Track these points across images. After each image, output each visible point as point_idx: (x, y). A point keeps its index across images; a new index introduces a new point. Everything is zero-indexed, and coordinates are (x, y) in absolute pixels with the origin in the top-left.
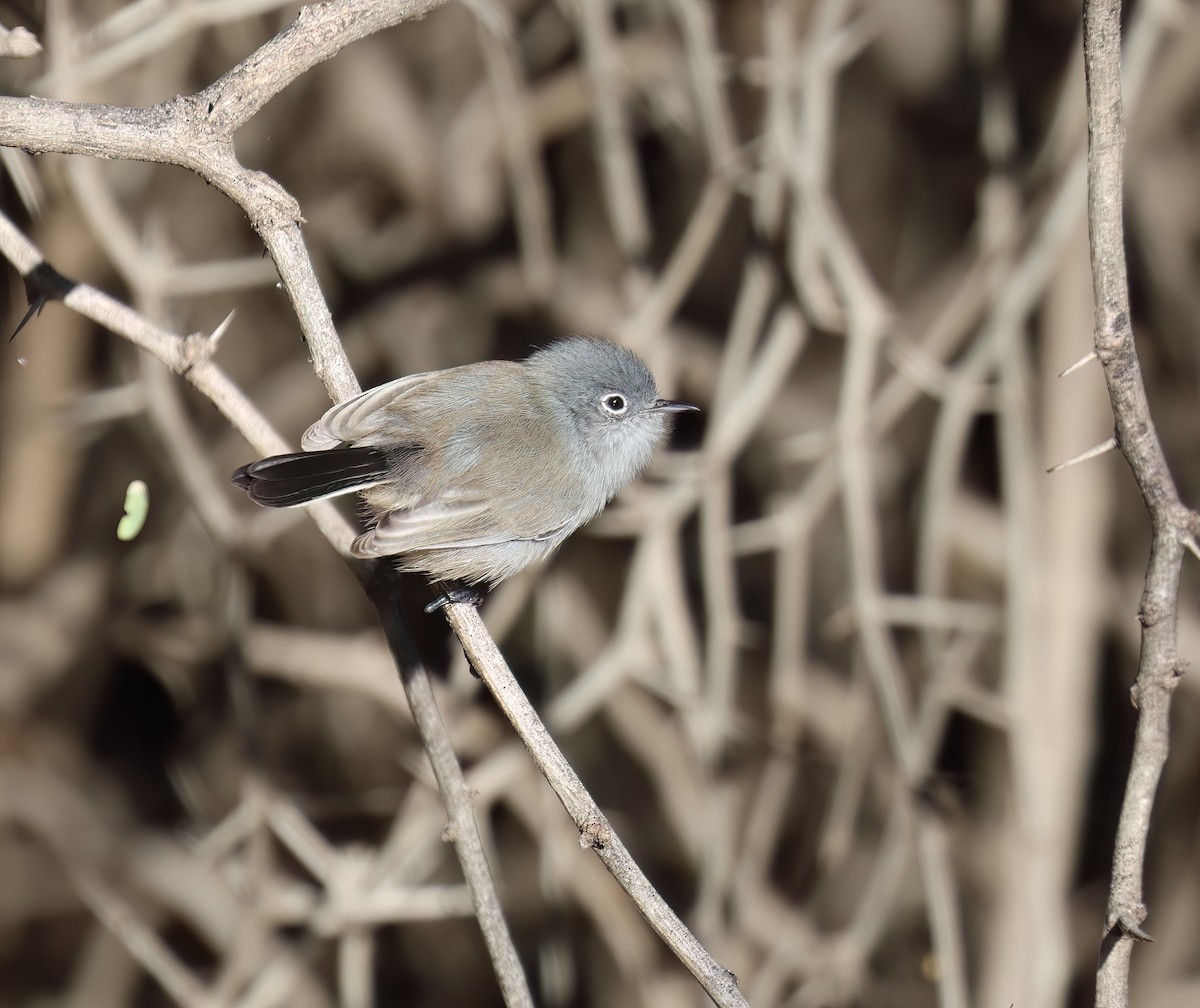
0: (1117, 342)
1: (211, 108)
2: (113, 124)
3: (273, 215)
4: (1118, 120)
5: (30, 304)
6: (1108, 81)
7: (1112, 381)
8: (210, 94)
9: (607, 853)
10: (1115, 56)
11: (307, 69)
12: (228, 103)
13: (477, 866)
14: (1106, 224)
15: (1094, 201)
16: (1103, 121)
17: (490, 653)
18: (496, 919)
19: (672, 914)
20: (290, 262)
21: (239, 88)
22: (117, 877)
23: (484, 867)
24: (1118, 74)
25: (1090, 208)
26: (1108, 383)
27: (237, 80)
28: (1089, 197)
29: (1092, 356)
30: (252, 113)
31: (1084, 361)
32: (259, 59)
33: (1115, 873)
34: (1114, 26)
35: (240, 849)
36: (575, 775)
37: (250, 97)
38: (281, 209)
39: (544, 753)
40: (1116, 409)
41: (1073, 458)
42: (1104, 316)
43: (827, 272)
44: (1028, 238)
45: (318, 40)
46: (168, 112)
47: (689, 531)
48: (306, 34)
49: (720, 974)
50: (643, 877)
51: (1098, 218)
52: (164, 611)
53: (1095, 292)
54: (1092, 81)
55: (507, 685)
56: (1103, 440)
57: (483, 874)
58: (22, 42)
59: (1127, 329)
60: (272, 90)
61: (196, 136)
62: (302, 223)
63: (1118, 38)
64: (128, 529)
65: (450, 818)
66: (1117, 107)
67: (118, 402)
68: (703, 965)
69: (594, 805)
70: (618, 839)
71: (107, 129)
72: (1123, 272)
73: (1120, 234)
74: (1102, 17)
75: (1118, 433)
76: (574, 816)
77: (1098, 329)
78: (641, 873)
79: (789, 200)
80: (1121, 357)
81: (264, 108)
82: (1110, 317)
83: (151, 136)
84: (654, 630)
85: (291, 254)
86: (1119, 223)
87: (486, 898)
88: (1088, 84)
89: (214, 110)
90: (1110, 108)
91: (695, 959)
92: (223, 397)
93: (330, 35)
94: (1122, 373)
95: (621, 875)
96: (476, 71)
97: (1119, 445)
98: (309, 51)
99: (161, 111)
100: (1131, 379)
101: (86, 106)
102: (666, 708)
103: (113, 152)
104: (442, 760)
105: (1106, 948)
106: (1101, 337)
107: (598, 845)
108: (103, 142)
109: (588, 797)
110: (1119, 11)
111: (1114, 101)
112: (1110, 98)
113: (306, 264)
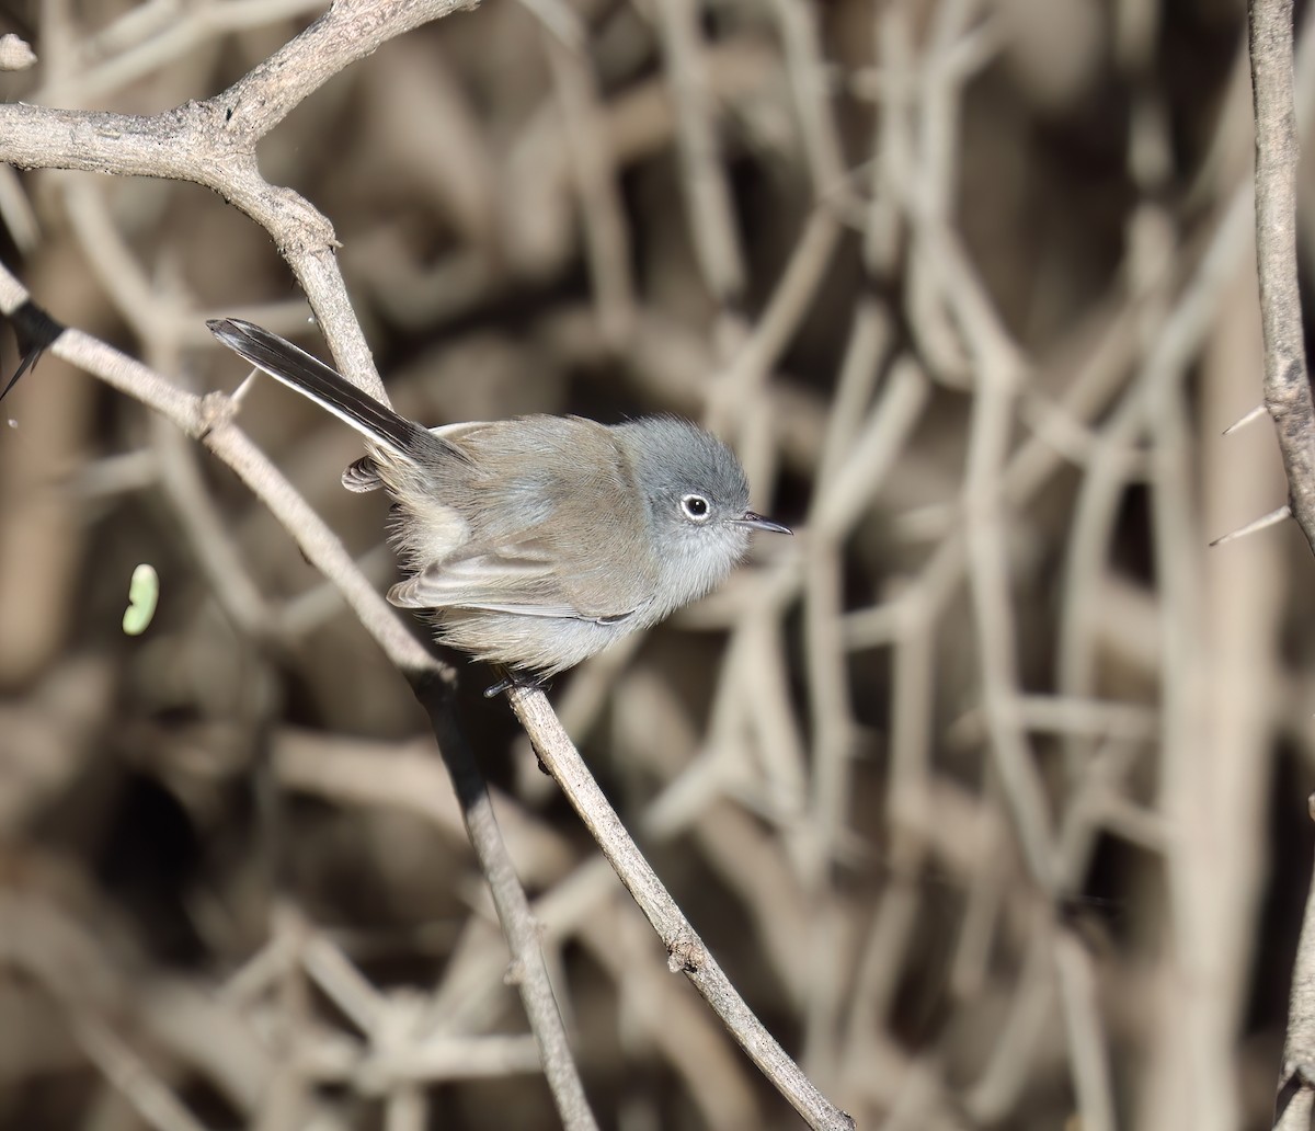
0: (1290, 394)
1: (229, 115)
2: (116, 134)
3: (303, 238)
4: (1290, 135)
5: (22, 358)
6: (1278, 89)
7: (1285, 439)
8: (229, 99)
9: (699, 977)
10: (1286, 61)
11: (341, 68)
12: (249, 108)
13: (544, 1013)
14: (1277, 257)
15: (1262, 229)
16: (1272, 136)
17: (561, 745)
18: (567, 1075)
19: (777, 1047)
20: (324, 293)
21: (262, 91)
22: (128, 1027)
23: (554, 1014)
24: (1290, 82)
25: (1258, 238)
26: (1280, 442)
27: (260, 82)
28: (1257, 225)
29: (1261, 410)
30: (277, 120)
31: (1252, 416)
32: (285, 57)
33: (1292, 1014)
34: (1284, 26)
35: (269, 994)
36: (662, 887)
37: (275, 101)
38: (311, 232)
39: (626, 861)
40: (1289, 472)
41: (1241, 529)
42: (1275, 364)
43: (952, 318)
44: (1185, 275)
45: (354, 35)
46: (179, 120)
47: (792, 623)
48: (340, 28)
49: (834, 1117)
50: (744, 1005)
51: (1267, 249)
52: (181, 716)
53: (1265, 336)
54: (1259, 89)
55: (582, 782)
56: (1277, 508)
57: (553, 1022)
58: (13, 52)
59: (1303, 379)
60: (301, 93)
61: (212, 146)
62: (337, 247)
63: (1290, 39)
64: (135, 621)
65: (514, 957)
66: (1288, 119)
67: (127, 471)
68: (814, 1106)
69: (684, 922)
70: (713, 960)
71: (109, 140)
72: (1296, 313)
73: (1293, 267)
74: (1271, 17)
75: (1293, 501)
76: (661, 933)
77: (1269, 378)
78: (740, 999)
79: (906, 235)
80: (1296, 411)
81: (291, 113)
82: (1282, 364)
83: (160, 148)
84: (750, 735)
85: (324, 284)
86: (1292, 255)
87: (556, 1050)
88: (1255, 93)
89: (233, 117)
90: (1281, 121)
91: (805, 1100)
92: (247, 465)
93: (368, 28)
94: (1296, 430)
95: (717, 1003)
96: (541, 83)
97: (1294, 514)
98: (343, 47)
99: (171, 118)
100: (1308, 437)
101: (84, 114)
102: (766, 828)
103: (116, 167)
104: (505, 888)
105: (1283, 1102)
106: (1272, 389)
107: (691, 968)
108: (105, 155)
109: (677, 912)
110: (1291, 8)
111: (1285, 112)
112: (1281, 109)
113: (342, 296)
